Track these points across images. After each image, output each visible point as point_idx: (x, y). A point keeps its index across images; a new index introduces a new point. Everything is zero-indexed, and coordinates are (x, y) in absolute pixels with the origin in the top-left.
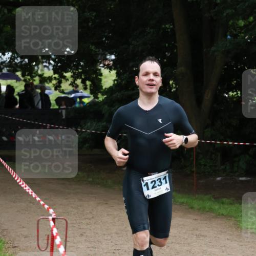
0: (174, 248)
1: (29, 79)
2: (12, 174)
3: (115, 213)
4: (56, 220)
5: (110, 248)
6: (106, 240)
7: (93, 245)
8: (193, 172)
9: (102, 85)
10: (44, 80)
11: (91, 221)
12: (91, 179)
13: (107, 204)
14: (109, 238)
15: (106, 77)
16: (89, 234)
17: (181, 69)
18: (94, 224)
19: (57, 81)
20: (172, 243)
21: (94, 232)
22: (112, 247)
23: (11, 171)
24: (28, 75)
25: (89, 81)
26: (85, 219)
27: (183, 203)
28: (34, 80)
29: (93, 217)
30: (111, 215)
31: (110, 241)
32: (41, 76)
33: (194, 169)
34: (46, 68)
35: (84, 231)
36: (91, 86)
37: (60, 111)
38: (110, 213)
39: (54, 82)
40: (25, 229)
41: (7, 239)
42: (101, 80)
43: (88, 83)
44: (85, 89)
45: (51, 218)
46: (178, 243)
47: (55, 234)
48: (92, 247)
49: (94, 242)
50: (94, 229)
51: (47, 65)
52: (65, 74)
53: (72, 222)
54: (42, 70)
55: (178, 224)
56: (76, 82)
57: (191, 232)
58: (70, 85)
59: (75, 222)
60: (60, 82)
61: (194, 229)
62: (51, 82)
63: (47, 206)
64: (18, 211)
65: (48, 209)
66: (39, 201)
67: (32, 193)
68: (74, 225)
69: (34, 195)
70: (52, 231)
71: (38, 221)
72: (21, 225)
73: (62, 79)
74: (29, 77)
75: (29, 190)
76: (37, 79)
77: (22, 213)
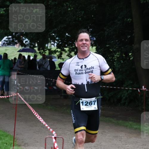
1: (42, 52)
2: (31, 110)
4: (57, 138)
10: (51, 52)
23: (31, 108)
24: (42, 50)
27: (137, 128)
28: (46, 53)
32: (50, 50)
33: (144, 108)
34: (52, 45)
39: (58, 53)
40: (38, 143)
45: (53, 137)
47: (56, 147)
51: (53, 43)
52: (65, 49)
53: (67, 139)
54: (50, 46)
55: (133, 141)
56: (71, 54)
57: (141, 147)
58: (67, 55)
59: (69, 139)
60: (61, 54)
61: (143, 145)
62: (56, 53)
63: (51, 130)
64: (34, 132)
65: (52, 131)
66: (47, 127)
67: (43, 121)
68: (69, 141)
69: (44, 123)
70: (54, 144)
71: (46, 138)
72: (36, 141)
73: (63, 52)
74: (42, 51)
75: (41, 120)
76: (47, 52)
77: (37, 134)
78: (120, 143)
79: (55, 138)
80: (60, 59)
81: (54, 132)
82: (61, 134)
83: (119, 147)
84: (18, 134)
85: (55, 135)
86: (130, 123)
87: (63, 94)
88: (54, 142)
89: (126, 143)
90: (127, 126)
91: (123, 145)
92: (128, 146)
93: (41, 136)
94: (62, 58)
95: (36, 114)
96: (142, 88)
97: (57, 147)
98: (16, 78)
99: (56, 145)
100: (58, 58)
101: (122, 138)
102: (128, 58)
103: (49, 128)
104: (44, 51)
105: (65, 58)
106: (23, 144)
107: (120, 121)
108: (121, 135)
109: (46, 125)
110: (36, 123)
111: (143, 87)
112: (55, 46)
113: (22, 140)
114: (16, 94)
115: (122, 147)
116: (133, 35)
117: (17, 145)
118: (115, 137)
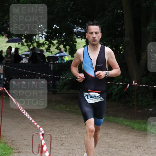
0: (121, 154)
3: (84, 131)
4: (45, 135)
5: (80, 154)
6: (78, 148)
7: (69, 152)
8: (134, 105)
9: (77, 48)
10: (39, 45)
11: (68, 136)
12: (69, 109)
13: (78, 125)
14: (79, 147)
15: (79, 44)
16: (67, 145)
17: (127, 39)
18: (70, 138)
19: (48, 46)
20: (120, 151)
21: (70, 143)
22: (81, 153)
25: (68, 46)
26: (64, 135)
27: (128, 125)
29: (69, 134)
30: (81, 132)
31: (80, 149)
32: (37, 42)
33: (135, 104)
34: (41, 38)
35: (64, 143)
36: (69, 49)
37: (49, 65)
38: (80, 131)
39: (46, 46)
40: (26, 141)
41: (15, 147)
42: (76, 45)
43: (68, 47)
44: (66, 51)
45: (41, 133)
46: (124, 151)
47: (43, 144)
48: (69, 153)
49: (70, 149)
50: (70, 141)
51: (41, 35)
52: (53, 42)
53: (56, 137)
54: (38, 39)
55: (124, 138)
56: (60, 47)
57: (132, 144)
58: (56, 48)
59: (58, 136)
60: (50, 47)
61: (134, 142)
62: (44, 46)
63: (38, 126)
64: (22, 129)
65: (39, 128)
66: (34, 122)
67: (29, 117)
68: (57, 139)
69: (31, 119)
70: (42, 141)
71: (33, 135)
72: (23, 138)
73: (51, 45)
74: (30, 43)
75: (27, 115)
76: (35, 44)
77: (24, 131)
78: (111, 140)
79: (43, 135)
80: (48, 52)
81: (41, 129)
82: (50, 131)
83: (109, 144)
84: (4, 131)
85: (43, 132)
86: (121, 119)
87: (52, 89)
88: (41, 139)
89: (116, 141)
90: (117, 123)
91: (113, 142)
92: (118, 144)
93: (29, 133)
94: (50, 51)
95: (22, 110)
96: (133, 83)
97: (45, 144)
98: (2, 72)
99: (43, 142)
100: (47, 51)
101: (113, 135)
102: (118, 52)
103: (36, 124)
104: (32, 43)
105: (53, 52)
106: (10, 142)
107: (111, 118)
108: (111, 132)
109: (33, 121)
110: (24, 120)
111: (134, 81)
112: (43, 38)
113: (9, 137)
114: (2, 89)
115: (113, 145)
116: (124, 27)
117: (3, 143)
118: (106, 134)
